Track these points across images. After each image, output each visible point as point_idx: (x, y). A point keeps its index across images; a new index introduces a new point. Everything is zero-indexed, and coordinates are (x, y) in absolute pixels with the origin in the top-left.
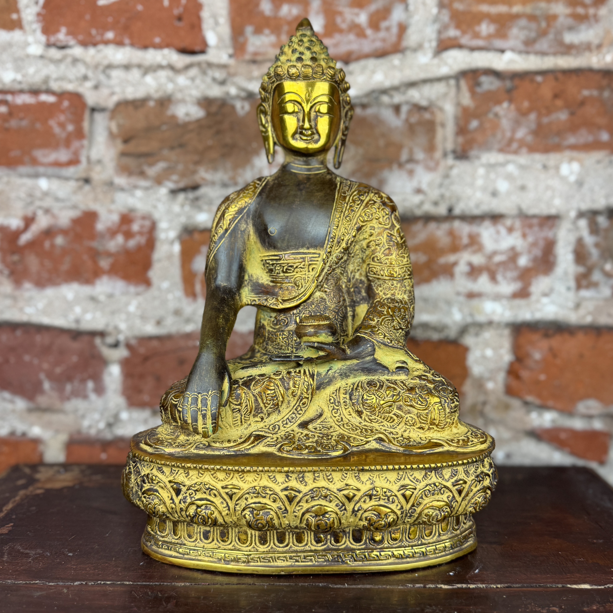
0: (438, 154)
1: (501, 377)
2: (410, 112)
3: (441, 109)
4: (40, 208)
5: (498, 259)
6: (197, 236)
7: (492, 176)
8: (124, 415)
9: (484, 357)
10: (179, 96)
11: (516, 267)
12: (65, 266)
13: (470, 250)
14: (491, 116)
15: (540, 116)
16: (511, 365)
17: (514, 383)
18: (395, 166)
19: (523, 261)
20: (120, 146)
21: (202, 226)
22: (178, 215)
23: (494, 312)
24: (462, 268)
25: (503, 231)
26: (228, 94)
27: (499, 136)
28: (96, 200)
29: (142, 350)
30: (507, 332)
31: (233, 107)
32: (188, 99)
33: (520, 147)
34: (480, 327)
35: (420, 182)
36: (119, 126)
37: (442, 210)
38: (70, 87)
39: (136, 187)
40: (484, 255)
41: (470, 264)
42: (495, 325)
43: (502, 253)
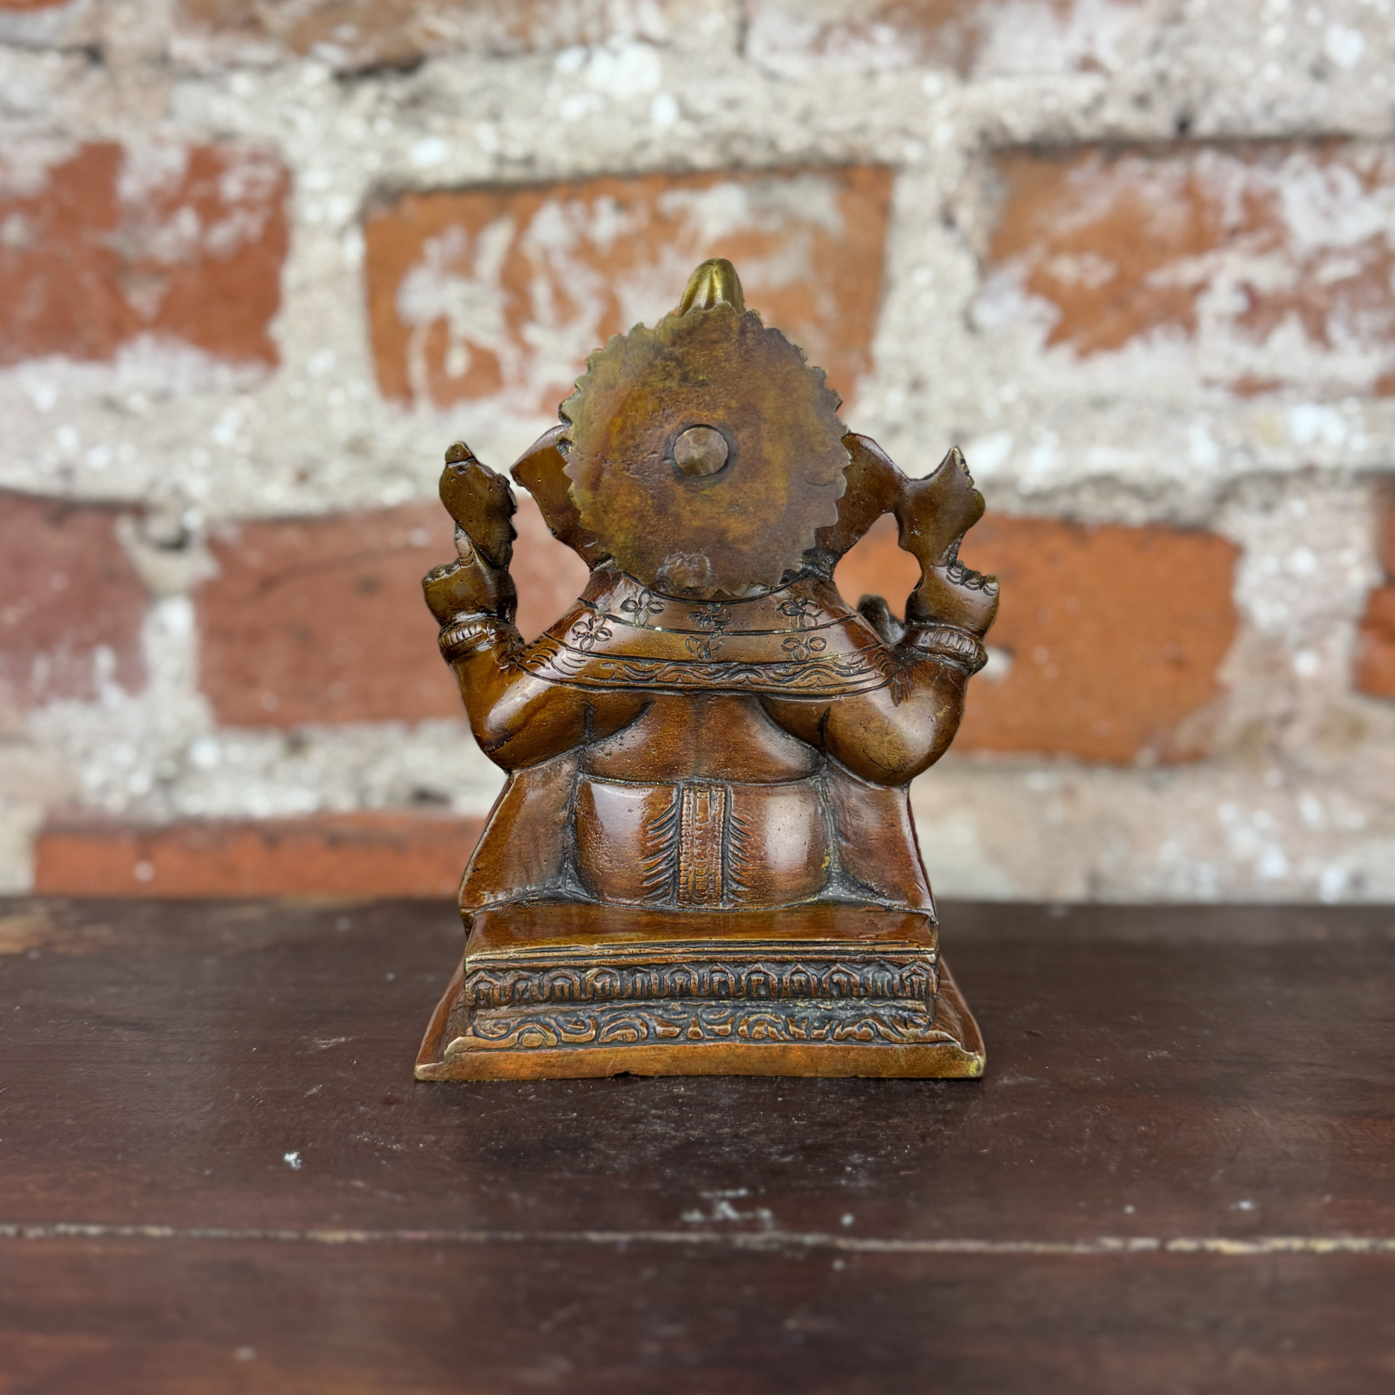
1: (1341, 641)
5: (1332, 271)
6: (411, 209)
7: (1314, 16)
8: (206, 754)
9: (1287, 575)
11: (1389, 297)
12: (29, 310)
13: (1246, 243)
16: (1374, 597)
17: (1383, 656)
21: (429, 180)
22: (358, 149)
23: (1318, 440)
24: (1221, 301)
25: (1349, 185)
28: (119, 108)
29: (255, 559)
30: (1360, 497)
34: (1278, 480)
35: (1090, 38)
37: (1159, 122)
39: (233, 65)
40: (1290, 261)
41: (1247, 289)
42: (1322, 478)
43: (1344, 253)
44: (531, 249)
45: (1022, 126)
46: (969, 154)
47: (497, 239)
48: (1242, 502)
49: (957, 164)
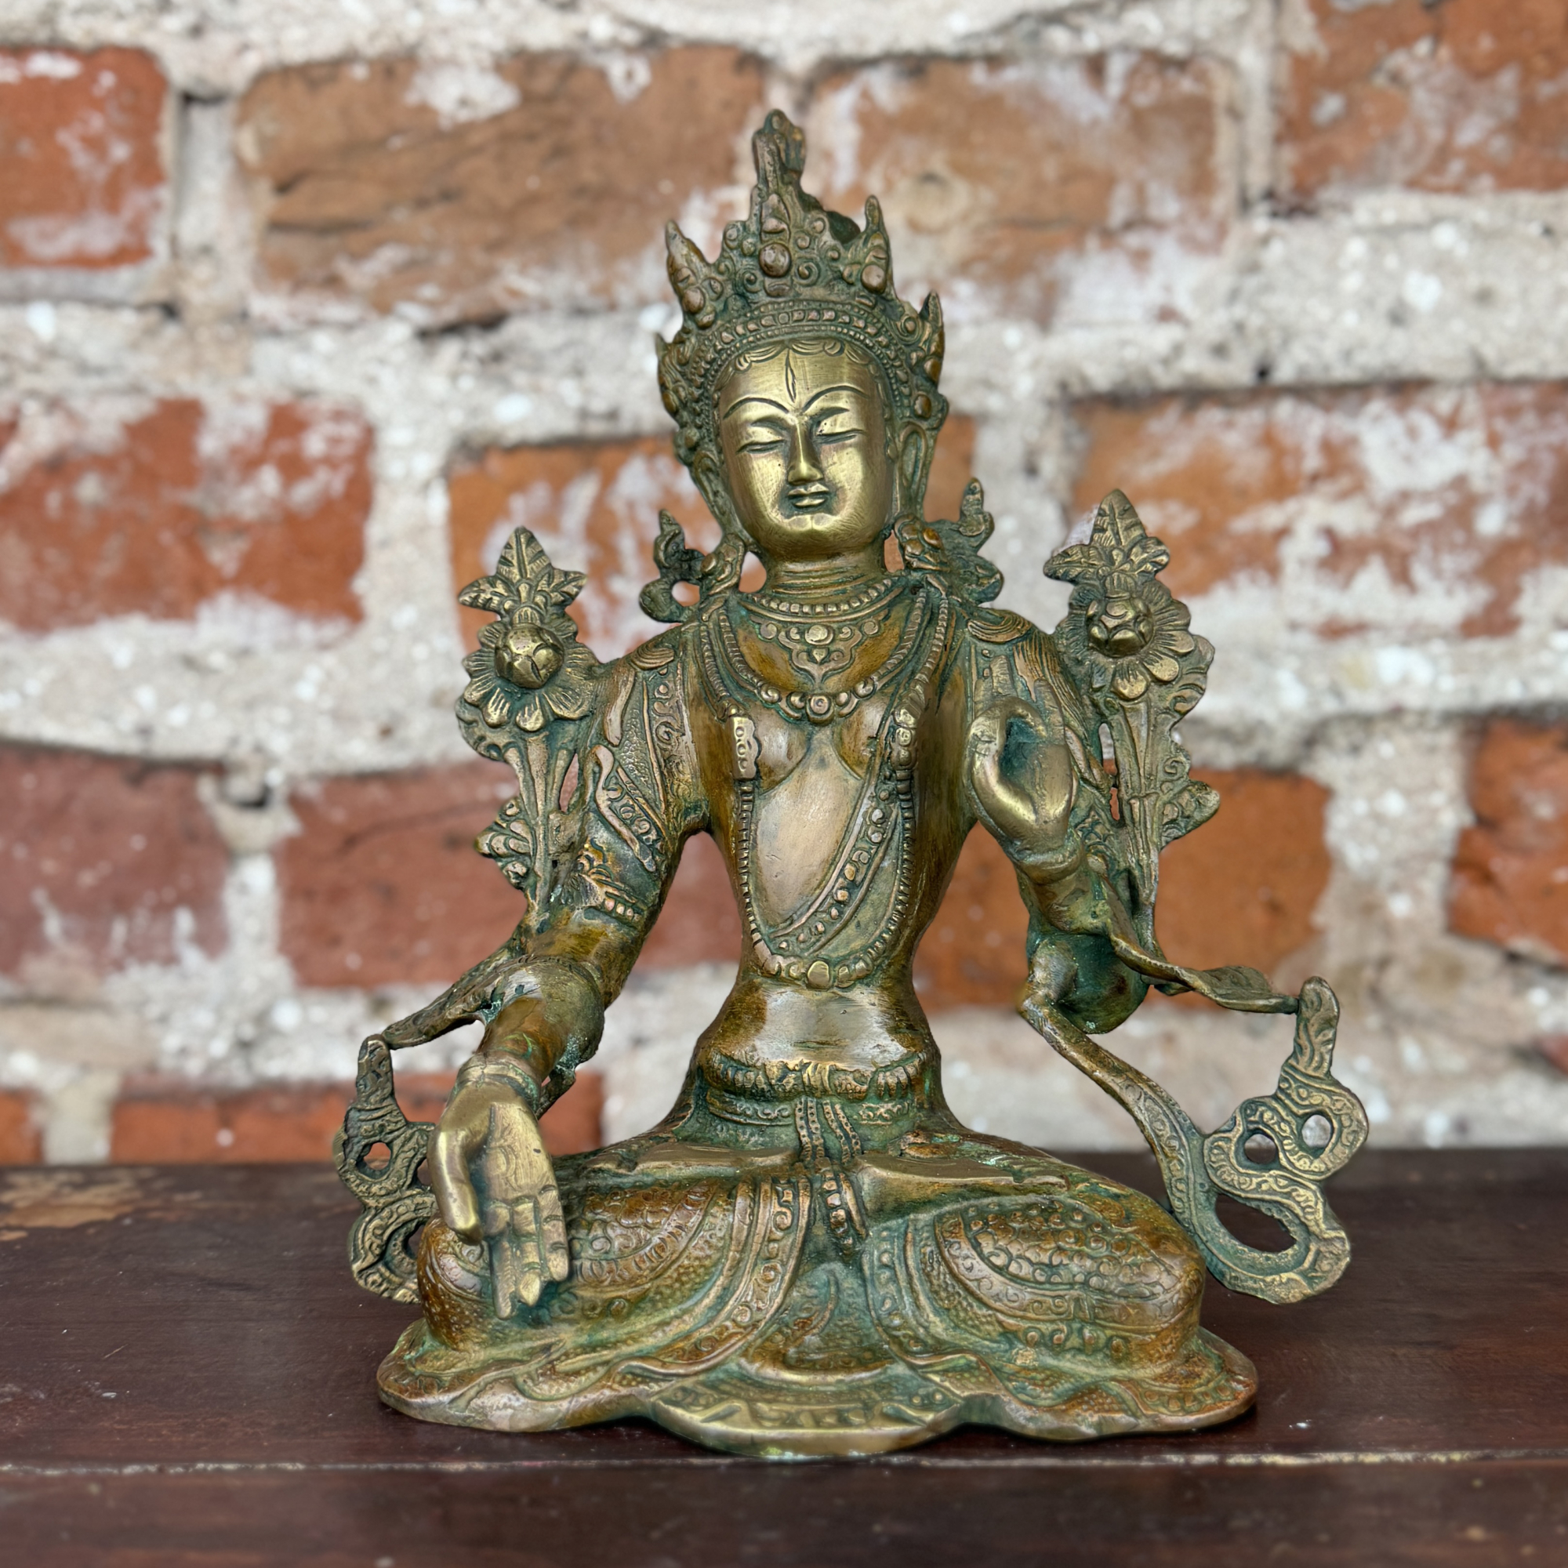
0: (1222, 202)
1: (1433, 880)
2: (1132, 74)
3: (1229, 65)
4: (33, 394)
5: (1413, 515)
6: (496, 465)
7: (1391, 262)
8: (287, 1016)
9: (1379, 818)
10: (440, 47)
11: (1472, 539)
12: (106, 568)
13: (1326, 488)
14: (1380, 81)
15: (1528, 76)
16: (1464, 838)
17: (1475, 896)
18: (1092, 242)
19: (1492, 521)
20: (266, 201)
21: (513, 436)
22: (442, 405)
23: (1405, 681)
24: (1304, 546)
25: (1429, 429)
26: (584, 35)
27: (1408, 141)
28: (196, 365)
29: (338, 816)
30: (1447, 738)
31: (602, 75)
32: (465, 55)
33: (1472, 173)
34: (1366, 722)
35: (1168, 289)
36: (263, 142)
37: (1239, 371)
38: (119, 33)
39: (315, 324)
40: (1372, 506)
41: (1329, 533)
42: (1410, 720)
43: (1426, 496)
44: (618, 504)
45: (1102, 377)
46: (1050, 403)
47: (582, 494)
48: (1329, 744)
49: (1040, 413)
